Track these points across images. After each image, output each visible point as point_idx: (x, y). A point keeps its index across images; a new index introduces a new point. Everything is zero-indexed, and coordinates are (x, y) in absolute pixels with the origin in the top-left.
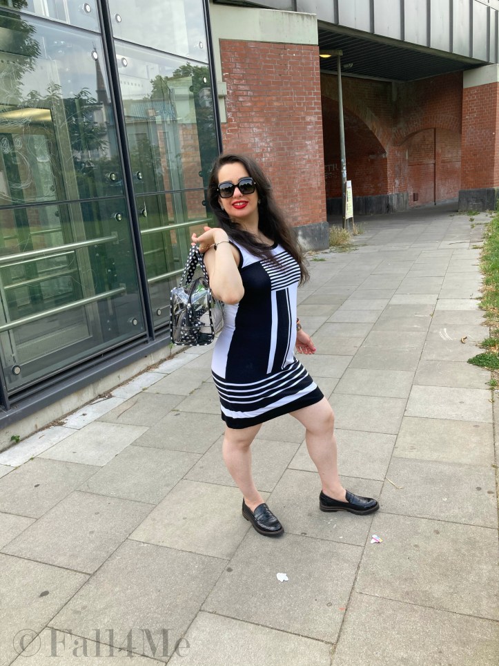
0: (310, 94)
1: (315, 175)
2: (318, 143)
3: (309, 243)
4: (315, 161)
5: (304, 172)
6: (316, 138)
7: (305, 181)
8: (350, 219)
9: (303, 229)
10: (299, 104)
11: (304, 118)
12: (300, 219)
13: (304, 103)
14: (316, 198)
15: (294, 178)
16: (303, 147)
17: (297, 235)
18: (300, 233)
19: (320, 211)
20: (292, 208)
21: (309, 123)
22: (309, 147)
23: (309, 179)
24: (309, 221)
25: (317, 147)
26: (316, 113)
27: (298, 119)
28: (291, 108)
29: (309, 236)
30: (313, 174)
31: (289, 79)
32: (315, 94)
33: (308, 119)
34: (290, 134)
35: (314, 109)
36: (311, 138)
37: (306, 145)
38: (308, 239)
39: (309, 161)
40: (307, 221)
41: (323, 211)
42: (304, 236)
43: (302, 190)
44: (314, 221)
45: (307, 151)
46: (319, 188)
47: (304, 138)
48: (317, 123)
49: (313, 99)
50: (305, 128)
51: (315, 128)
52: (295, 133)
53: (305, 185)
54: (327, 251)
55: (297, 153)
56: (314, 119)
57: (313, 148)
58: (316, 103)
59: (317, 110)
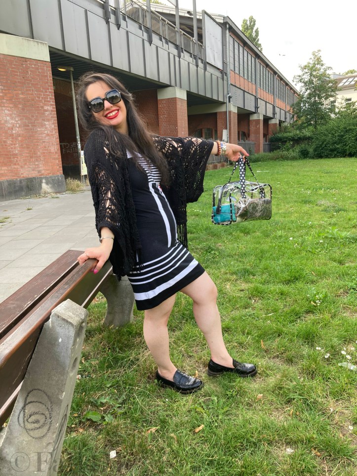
0: (46, 92)
1: (52, 144)
2: (53, 123)
3: (51, 188)
4: (52, 135)
5: (44, 142)
6: (53, 120)
7: (45, 147)
8: (85, 176)
9: (46, 178)
10: (39, 98)
11: (42, 107)
12: (43, 172)
13: (42, 98)
14: (55, 159)
15: (38, 145)
16: (43, 125)
17: (41, 182)
18: (44, 181)
19: (58, 168)
20: (37, 165)
21: (46, 111)
22: (47, 126)
23: (48, 147)
24: (50, 174)
25: (53, 126)
26: (52, 105)
27: (38, 107)
28: (33, 100)
29: (51, 184)
30: (51, 143)
31: (31, 81)
32: (50, 92)
33: (46, 108)
34: (33, 116)
35: (49, 102)
36: (48, 120)
37: (45, 125)
38: (50, 185)
39: (48, 135)
40: (49, 174)
41: (59, 167)
42: (47, 183)
43: (44, 153)
44: (53, 174)
45: (46, 128)
46: (56, 153)
47: (44, 120)
48: (52, 111)
49: (49, 95)
50: (44, 114)
51: (51, 114)
52: (37, 116)
53: (46, 150)
54: (64, 193)
55: (39, 129)
56: (50, 108)
57: (50, 127)
58: (50, 98)
59: (51, 103)
